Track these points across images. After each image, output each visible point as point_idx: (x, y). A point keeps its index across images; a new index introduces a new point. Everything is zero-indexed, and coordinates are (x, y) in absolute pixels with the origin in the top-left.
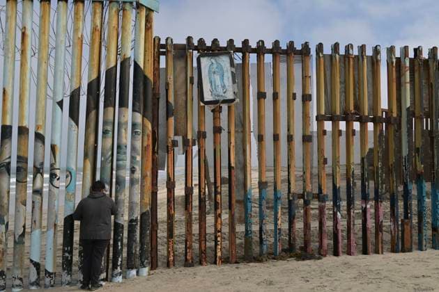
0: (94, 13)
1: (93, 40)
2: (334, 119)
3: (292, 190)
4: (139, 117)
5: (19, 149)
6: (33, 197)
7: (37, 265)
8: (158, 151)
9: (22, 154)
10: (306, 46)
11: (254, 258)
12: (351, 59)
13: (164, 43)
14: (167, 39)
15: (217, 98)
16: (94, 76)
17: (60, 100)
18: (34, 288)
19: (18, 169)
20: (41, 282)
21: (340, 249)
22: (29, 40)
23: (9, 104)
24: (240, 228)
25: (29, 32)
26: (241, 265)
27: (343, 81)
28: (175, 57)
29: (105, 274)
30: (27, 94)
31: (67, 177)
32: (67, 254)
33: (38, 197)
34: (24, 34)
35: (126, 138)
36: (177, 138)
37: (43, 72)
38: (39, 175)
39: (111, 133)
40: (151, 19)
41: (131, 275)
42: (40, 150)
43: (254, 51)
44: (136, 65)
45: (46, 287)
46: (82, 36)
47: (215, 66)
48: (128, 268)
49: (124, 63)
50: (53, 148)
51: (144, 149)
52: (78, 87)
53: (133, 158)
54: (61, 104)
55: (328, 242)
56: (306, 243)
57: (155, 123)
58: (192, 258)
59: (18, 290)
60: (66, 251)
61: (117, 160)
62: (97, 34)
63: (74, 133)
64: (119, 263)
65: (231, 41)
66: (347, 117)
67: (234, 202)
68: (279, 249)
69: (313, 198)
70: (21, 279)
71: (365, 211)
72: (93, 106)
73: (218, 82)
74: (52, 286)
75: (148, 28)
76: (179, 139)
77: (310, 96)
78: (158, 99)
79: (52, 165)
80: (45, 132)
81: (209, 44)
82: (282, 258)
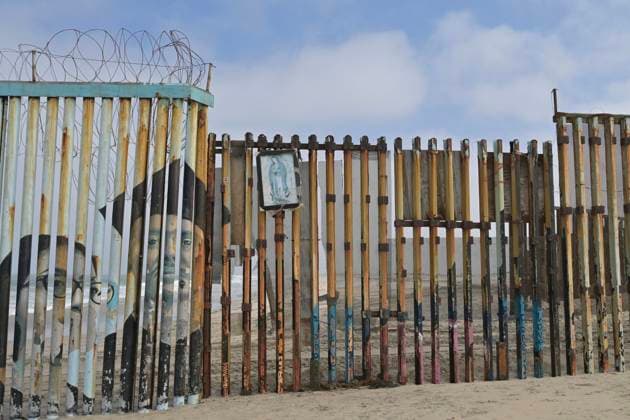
0: (141, 111)
1: (139, 141)
2: (416, 225)
3: (366, 307)
4: (190, 226)
5: (57, 262)
6: (71, 314)
7: (74, 390)
8: (212, 263)
9: (60, 267)
10: (382, 141)
11: (322, 386)
12: (434, 156)
13: (220, 140)
14: (223, 136)
15: (279, 203)
16: (140, 181)
17: (102, 207)
18: (71, 415)
19: (56, 284)
20: (78, 410)
21: (422, 377)
22: (70, 142)
23: (47, 213)
24: (306, 355)
25: (70, 133)
26: (304, 394)
27: (425, 180)
28: (233, 156)
29: (149, 400)
30: (67, 200)
31: (109, 291)
32: (107, 378)
33: (77, 314)
34: (65, 135)
35: (174, 248)
36: (234, 247)
37: (84, 176)
38: (78, 290)
39: (157, 243)
40: (205, 115)
41: (178, 403)
42: (80, 261)
43: (321, 147)
44: (187, 167)
45: (84, 414)
46: (128, 136)
47: (277, 166)
48: (175, 395)
49: (174, 165)
50: (94, 260)
51: (196, 260)
52: (122, 192)
53: (182, 270)
54: (103, 211)
55: (408, 369)
56: (383, 368)
57: (209, 231)
58: (250, 385)
59: (53, 417)
60: (107, 375)
61: (165, 273)
62: (144, 134)
63: (117, 244)
64: (165, 389)
65: (295, 138)
66: (430, 223)
67: (298, 320)
68: (350, 376)
69: (391, 316)
70: (56, 405)
71: (451, 332)
72: (138, 212)
73: (280, 185)
74: (90, 413)
75: (201, 125)
76: (236, 248)
77: (387, 198)
78: (213, 204)
79: (92, 279)
80: (85, 242)
81: (270, 140)
82: (353, 386)
